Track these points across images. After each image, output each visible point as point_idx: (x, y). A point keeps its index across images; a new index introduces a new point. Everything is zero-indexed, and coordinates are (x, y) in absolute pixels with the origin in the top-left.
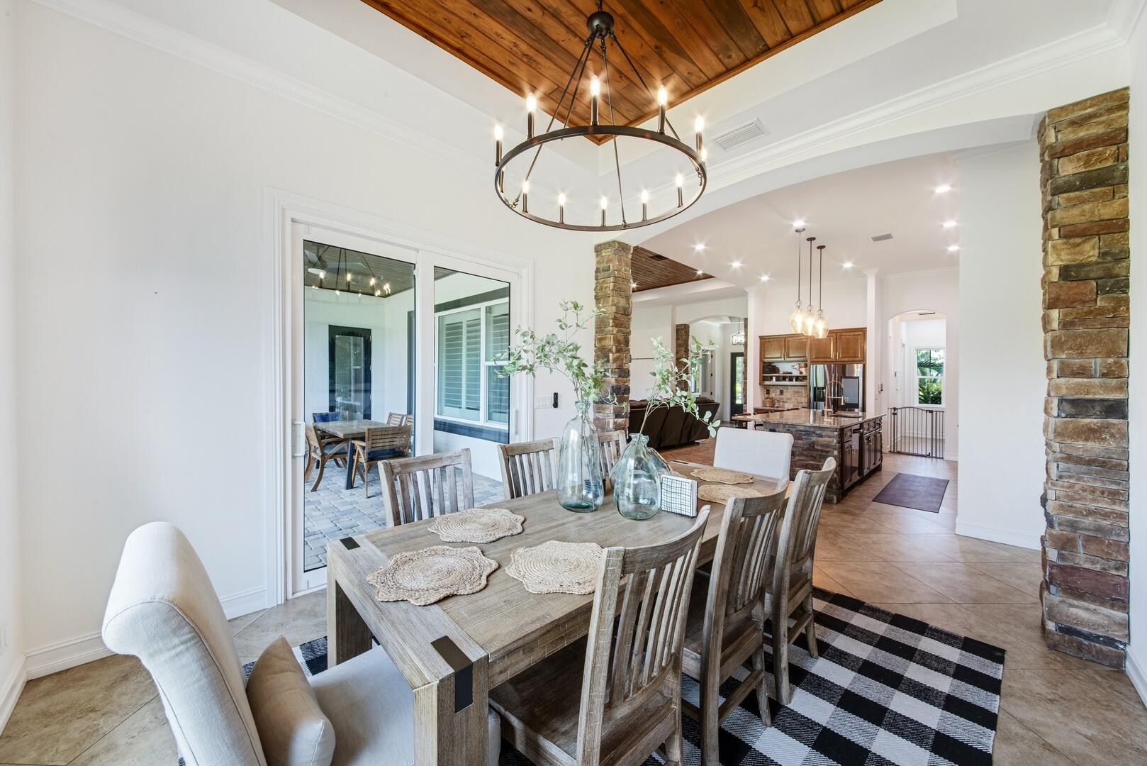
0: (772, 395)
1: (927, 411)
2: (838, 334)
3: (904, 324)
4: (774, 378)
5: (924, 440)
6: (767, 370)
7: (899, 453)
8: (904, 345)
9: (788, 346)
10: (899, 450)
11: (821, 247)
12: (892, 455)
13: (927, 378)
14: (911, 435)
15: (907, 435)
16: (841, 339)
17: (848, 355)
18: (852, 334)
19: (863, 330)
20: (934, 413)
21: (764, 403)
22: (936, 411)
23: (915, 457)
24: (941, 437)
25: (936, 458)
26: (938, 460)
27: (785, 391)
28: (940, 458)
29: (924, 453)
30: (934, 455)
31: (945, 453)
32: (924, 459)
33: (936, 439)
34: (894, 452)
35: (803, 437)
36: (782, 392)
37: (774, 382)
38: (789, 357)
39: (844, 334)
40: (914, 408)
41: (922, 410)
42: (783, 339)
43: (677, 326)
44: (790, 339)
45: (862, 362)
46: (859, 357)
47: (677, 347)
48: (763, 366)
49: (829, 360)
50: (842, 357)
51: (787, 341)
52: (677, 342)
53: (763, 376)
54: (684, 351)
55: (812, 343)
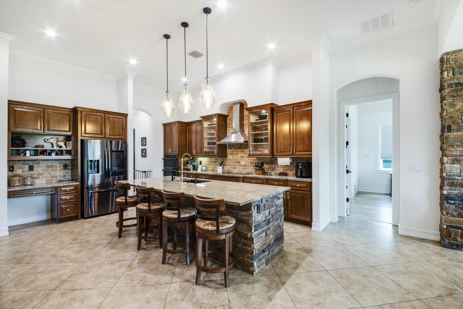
2: (107, 115)
16: (108, 119)
18: (117, 117)
19: (125, 116)
27: (35, 166)
36: (31, 168)
37: (28, 156)
38: (49, 130)
39: (111, 116)
42: (41, 109)
44: (50, 111)
45: (123, 140)
46: (122, 136)
48: (12, 138)
49: (99, 136)
50: (110, 135)
51: (46, 112)
53: (12, 150)
55: (83, 119)
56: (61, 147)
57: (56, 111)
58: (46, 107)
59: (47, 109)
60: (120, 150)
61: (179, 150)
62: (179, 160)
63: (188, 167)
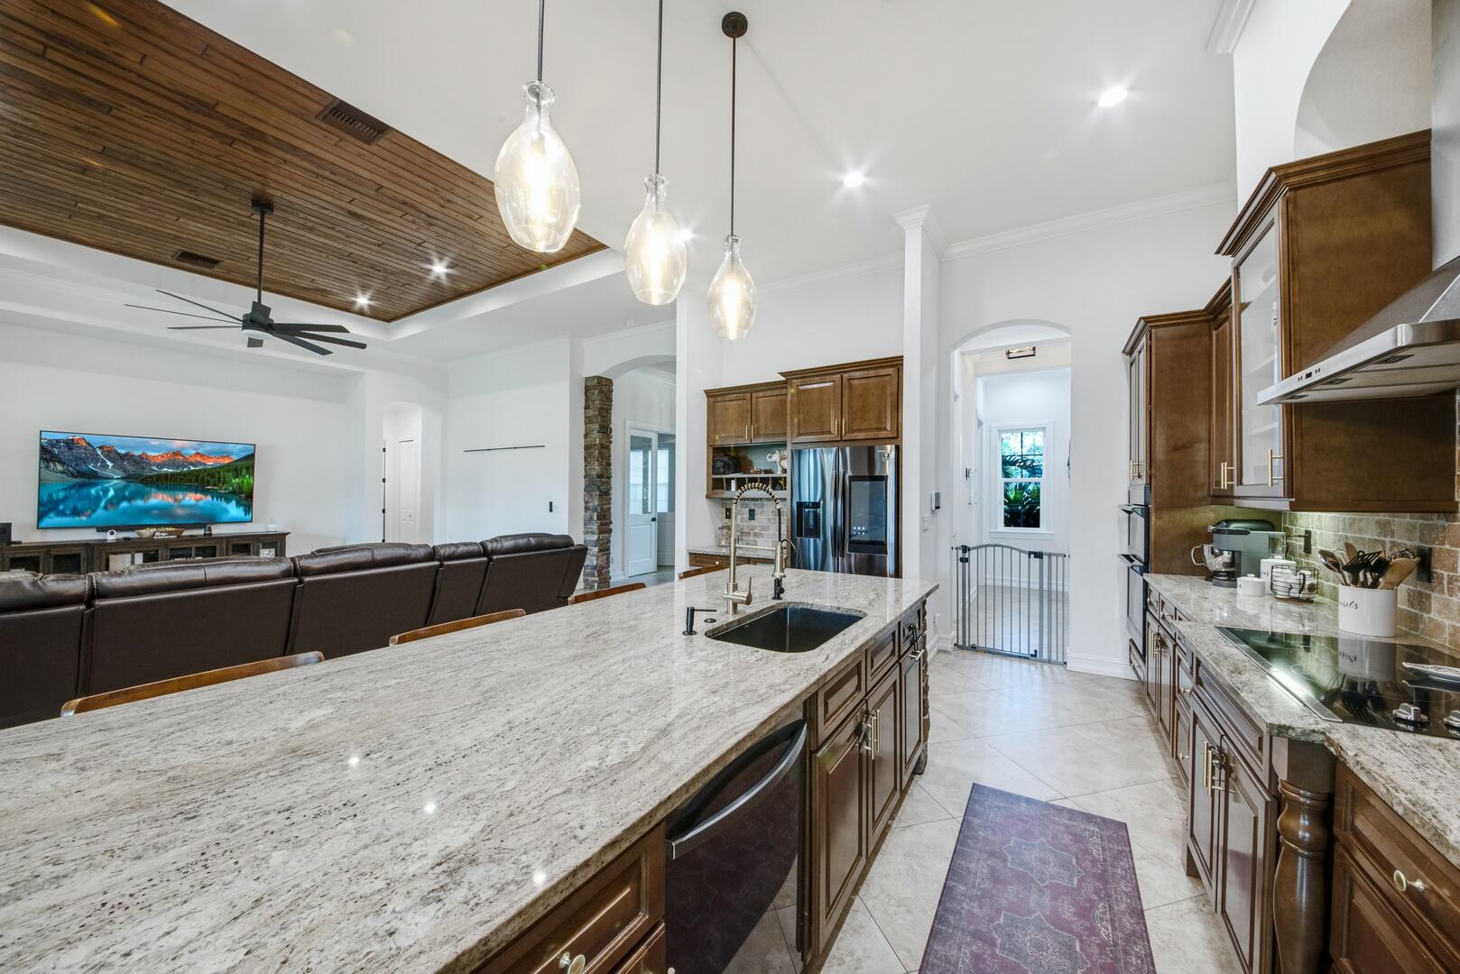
0: (735, 520)
1: (1030, 553)
2: (845, 376)
4: (733, 483)
5: (1015, 594)
6: (720, 465)
7: (974, 648)
8: (980, 424)
9: (757, 410)
10: (974, 641)
12: (961, 653)
17: (866, 425)
18: (872, 373)
19: (896, 363)
20: (1045, 558)
21: (718, 539)
22: (1050, 555)
23: (1006, 662)
24: (1060, 588)
25: (1049, 662)
26: (1055, 668)
27: (758, 511)
28: (1057, 663)
29: (1024, 651)
30: (1045, 656)
31: (1068, 652)
32: (1025, 665)
33: (1050, 591)
34: (962, 648)
36: (752, 515)
37: (734, 492)
39: (857, 375)
40: (1003, 547)
41: (1020, 551)
42: (748, 395)
43: (587, 379)
44: (761, 394)
45: (892, 441)
46: (888, 428)
47: (586, 424)
48: (714, 457)
49: (826, 437)
50: (853, 431)
51: (754, 399)
52: (585, 413)
53: (713, 479)
54: (599, 432)
55: (795, 399)
57: (769, 393)
58: (754, 388)
59: (755, 392)
60: (877, 473)
61: (1153, 465)
62: (1153, 518)
63: (1208, 561)
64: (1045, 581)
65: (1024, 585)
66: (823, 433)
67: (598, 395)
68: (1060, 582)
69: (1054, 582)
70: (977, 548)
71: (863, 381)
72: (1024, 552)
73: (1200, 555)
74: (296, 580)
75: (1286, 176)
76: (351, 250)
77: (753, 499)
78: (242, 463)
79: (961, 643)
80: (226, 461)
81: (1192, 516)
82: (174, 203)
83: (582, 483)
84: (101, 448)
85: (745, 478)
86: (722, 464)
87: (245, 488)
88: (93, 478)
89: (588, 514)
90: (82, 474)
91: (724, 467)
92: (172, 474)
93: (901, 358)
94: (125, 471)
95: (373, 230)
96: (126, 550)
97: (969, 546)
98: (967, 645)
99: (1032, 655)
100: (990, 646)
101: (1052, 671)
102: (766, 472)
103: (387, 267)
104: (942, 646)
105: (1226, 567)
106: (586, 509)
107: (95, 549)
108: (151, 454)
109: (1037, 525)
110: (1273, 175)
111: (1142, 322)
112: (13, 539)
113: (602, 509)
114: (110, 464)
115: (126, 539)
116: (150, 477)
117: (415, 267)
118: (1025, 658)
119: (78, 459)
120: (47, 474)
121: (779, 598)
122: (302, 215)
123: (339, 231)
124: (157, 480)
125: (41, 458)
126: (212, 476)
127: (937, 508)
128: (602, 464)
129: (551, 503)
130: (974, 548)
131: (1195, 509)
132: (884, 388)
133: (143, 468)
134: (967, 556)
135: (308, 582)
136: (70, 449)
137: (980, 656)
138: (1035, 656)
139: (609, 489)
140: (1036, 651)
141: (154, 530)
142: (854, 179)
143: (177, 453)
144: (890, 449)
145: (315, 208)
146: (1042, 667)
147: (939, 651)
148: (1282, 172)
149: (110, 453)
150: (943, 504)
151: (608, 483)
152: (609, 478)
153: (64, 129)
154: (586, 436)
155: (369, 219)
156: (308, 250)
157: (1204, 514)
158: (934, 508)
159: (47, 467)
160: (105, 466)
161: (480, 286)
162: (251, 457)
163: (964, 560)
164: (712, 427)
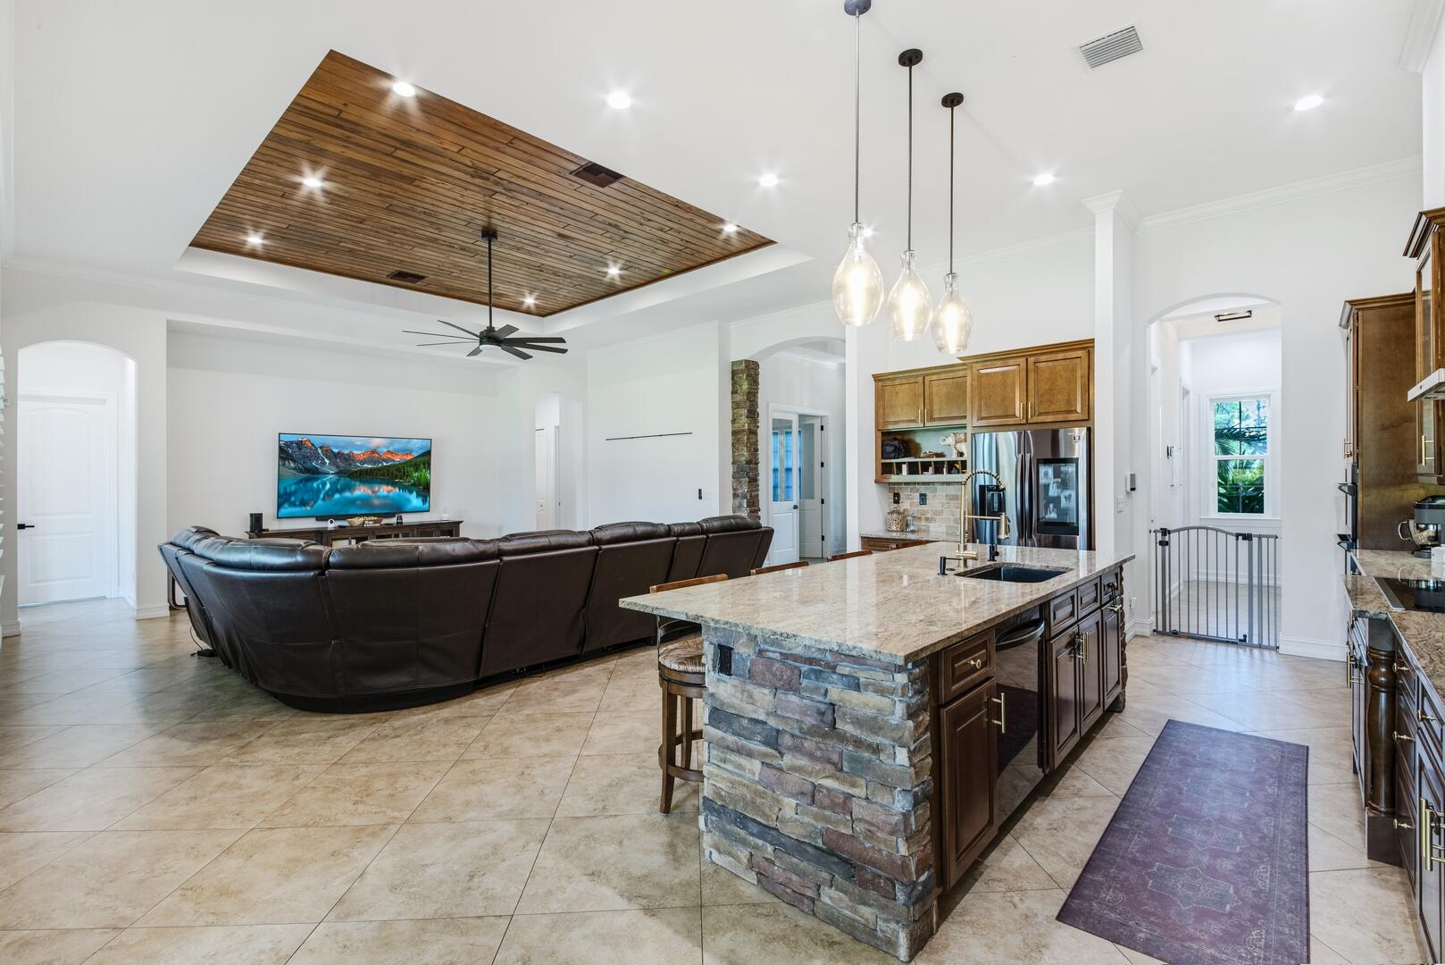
0: (905, 505)
1: (1237, 535)
2: (1031, 360)
3: (1186, 347)
4: (905, 468)
5: (1232, 590)
6: (890, 449)
7: (1175, 634)
8: (1186, 393)
9: (931, 394)
10: (1175, 627)
11: (952, 100)
12: (1161, 639)
13: (1234, 458)
14: (1203, 578)
15: (1194, 577)
16: (1037, 370)
17: (1054, 408)
18: (1061, 356)
19: (1087, 346)
20: (1255, 540)
21: (887, 523)
22: (1260, 537)
23: (1211, 647)
25: (1260, 646)
26: (1266, 653)
27: (929, 496)
28: (1268, 648)
29: (1232, 636)
30: (1256, 641)
31: (1281, 637)
32: (1232, 649)
33: (1260, 586)
34: (1163, 633)
35: (805, 682)
36: (923, 499)
37: (905, 476)
38: (932, 419)
39: (1043, 358)
40: (1207, 529)
41: (1227, 533)
42: (920, 379)
43: (733, 363)
44: (935, 377)
45: (1084, 423)
46: (1079, 410)
47: (733, 409)
48: (882, 441)
49: (1011, 421)
50: (1040, 414)
51: (927, 382)
52: (732, 398)
53: (883, 464)
54: (747, 417)
55: (975, 383)
56: (961, 454)
57: (943, 376)
58: (927, 372)
59: (928, 375)
60: (1062, 455)
61: (1360, 444)
62: (1360, 496)
63: (1414, 536)
64: (1255, 574)
65: (1232, 579)
66: (1007, 416)
67: (745, 378)
68: (1272, 575)
69: (1265, 575)
70: (1178, 531)
71: (1051, 364)
72: (1231, 534)
73: (1405, 529)
74: (598, 548)
75: (1436, 217)
76: (543, 262)
77: (924, 483)
78: (419, 459)
79: (1160, 629)
80: (409, 458)
81: (1400, 493)
82: (418, 238)
83: (730, 470)
84: (321, 448)
85: (917, 463)
86: (892, 448)
87: (423, 480)
88: (314, 473)
89: (737, 502)
90: (307, 470)
91: (894, 451)
92: (371, 469)
93: (1092, 341)
94: (337, 467)
95: (573, 246)
96: (344, 536)
97: (1169, 529)
98: (1168, 631)
99: (1240, 640)
100: (1193, 631)
101: (1262, 655)
102: (938, 455)
103: (567, 273)
104: (1139, 631)
105: (1431, 541)
106: (735, 496)
107: (325, 535)
108: (356, 452)
109: (1261, 510)
110: (1424, 218)
111: (1348, 306)
112: (264, 528)
113: (751, 496)
114: (327, 461)
115: (340, 527)
116: (355, 472)
117: (592, 271)
118: (1233, 643)
119: (305, 457)
120: (285, 471)
121: (994, 560)
122: (517, 239)
123: (542, 249)
124: (360, 474)
125: (280, 457)
126: (399, 470)
127: (1133, 489)
128: (750, 450)
129: (700, 491)
130: (1175, 531)
131: (1404, 487)
132: (1074, 370)
133: (350, 465)
134: (1167, 540)
135: (606, 549)
136: (300, 449)
137: (1183, 641)
138: (1245, 640)
139: (757, 475)
140: (1245, 636)
141: (362, 519)
142: (1044, 179)
143: (374, 452)
144: (1080, 432)
145: (533, 234)
146: (1251, 651)
147: (1136, 636)
148: (1431, 215)
149: (327, 451)
150: (1138, 485)
151: (756, 469)
152: (757, 464)
153: (371, 196)
154: (734, 421)
155: (573, 238)
156: (506, 264)
157: (1413, 491)
158: (1129, 490)
159: (284, 465)
160: (324, 463)
161: (643, 282)
162: (428, 453)
163: (1164, 544)
164: (881, 411)
